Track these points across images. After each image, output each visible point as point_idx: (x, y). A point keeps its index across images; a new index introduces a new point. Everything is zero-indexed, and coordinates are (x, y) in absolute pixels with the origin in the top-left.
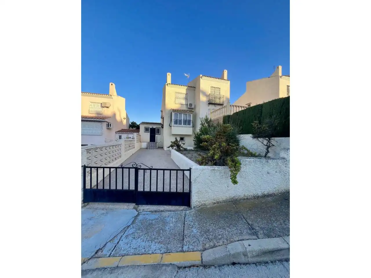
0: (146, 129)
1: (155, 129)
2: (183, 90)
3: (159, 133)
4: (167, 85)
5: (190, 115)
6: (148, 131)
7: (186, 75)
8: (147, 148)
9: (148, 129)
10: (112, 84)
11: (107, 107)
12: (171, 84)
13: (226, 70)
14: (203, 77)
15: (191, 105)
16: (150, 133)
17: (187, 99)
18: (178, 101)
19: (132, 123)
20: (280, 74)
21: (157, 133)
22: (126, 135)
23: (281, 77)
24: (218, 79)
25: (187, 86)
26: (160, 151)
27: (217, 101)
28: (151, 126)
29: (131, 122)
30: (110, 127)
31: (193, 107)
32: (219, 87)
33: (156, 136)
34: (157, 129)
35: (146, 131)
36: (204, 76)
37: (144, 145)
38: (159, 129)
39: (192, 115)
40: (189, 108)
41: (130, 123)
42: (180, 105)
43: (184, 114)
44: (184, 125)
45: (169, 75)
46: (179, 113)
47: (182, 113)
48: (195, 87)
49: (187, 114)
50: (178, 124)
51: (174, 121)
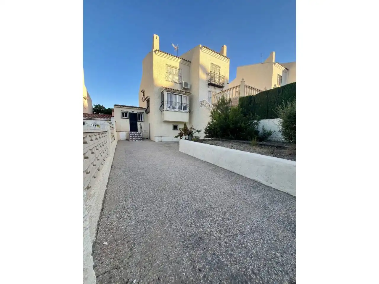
0: (123, 114)
1: (136, 114)
2: (176, 62)
3: (141, 120)
4: (155, 51)
5: (186, 97)
6: (126, 116)
7: (174, 46)
8: (127, 140)
9: (126, 114)
12: (160, 51)
13: (225, 46)
14: (203, 48)
15: (186, 84)
16: (129, 119)
17: (181, 76)
18: (170, 77)
19: (96, 106)
20: (274, 61)
21: (139, 120)
22: (93, 121)
23: (274, 64)
24: (218, 55)
25: (181, 59)
26: (146, 142)
27: (217, 83)
28: (130, 111)
29: (94, 105)
31: (189, 87)
32: (219, 65)
33: (138, 123)
34: (139, 115)
35: (123, 116)
36: (205, 47)
37: (123, 136)
38: (141, 115)
39: (188, 97)
40: (184, 89)
41: (94, 107)
42: (174, 83)
43: (179, 95)
44: (179, 110)
45: (156, 38)
46: (173, 93)
47: (177, 94)
48: (190, 62)
49: (183, 95)
50: (172, 108)
51: (167, 103)
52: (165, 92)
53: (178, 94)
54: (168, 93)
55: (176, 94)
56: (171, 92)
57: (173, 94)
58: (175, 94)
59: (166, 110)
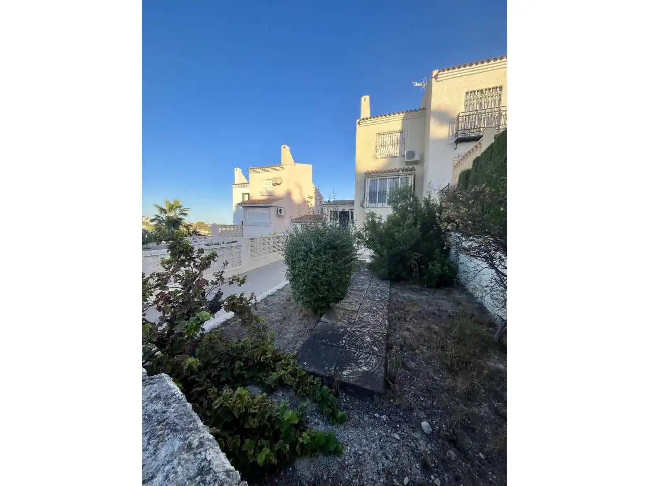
0: (334, 213)
1: (347, 212)
2: (394, 123)
4: (360, 122)
7: (417, 84)
9: (337, 214)
10: (284, 147)
11: (279, 184)
12: (370, 118)
14: (441, 73)
15: (411, 154)
16: (339, 220)
17: (404, 143)
18: (383, 152)
25: (403, 113)
28: (340, 209)
30: (279, 213)
31: (417, 158)
34: (352, 213)
35: (334, 216)
40: (407, 163)
42: (388, 159)
45: (365, 101)
47: (388, 177)
49: (400, 177)
50: (378, 202)
51: (368, 195)
52: (366, 179)
53: (390, 177)
55: (385, 177)
56: (377, 177)
57: (380, 179)
59: (367, 206)
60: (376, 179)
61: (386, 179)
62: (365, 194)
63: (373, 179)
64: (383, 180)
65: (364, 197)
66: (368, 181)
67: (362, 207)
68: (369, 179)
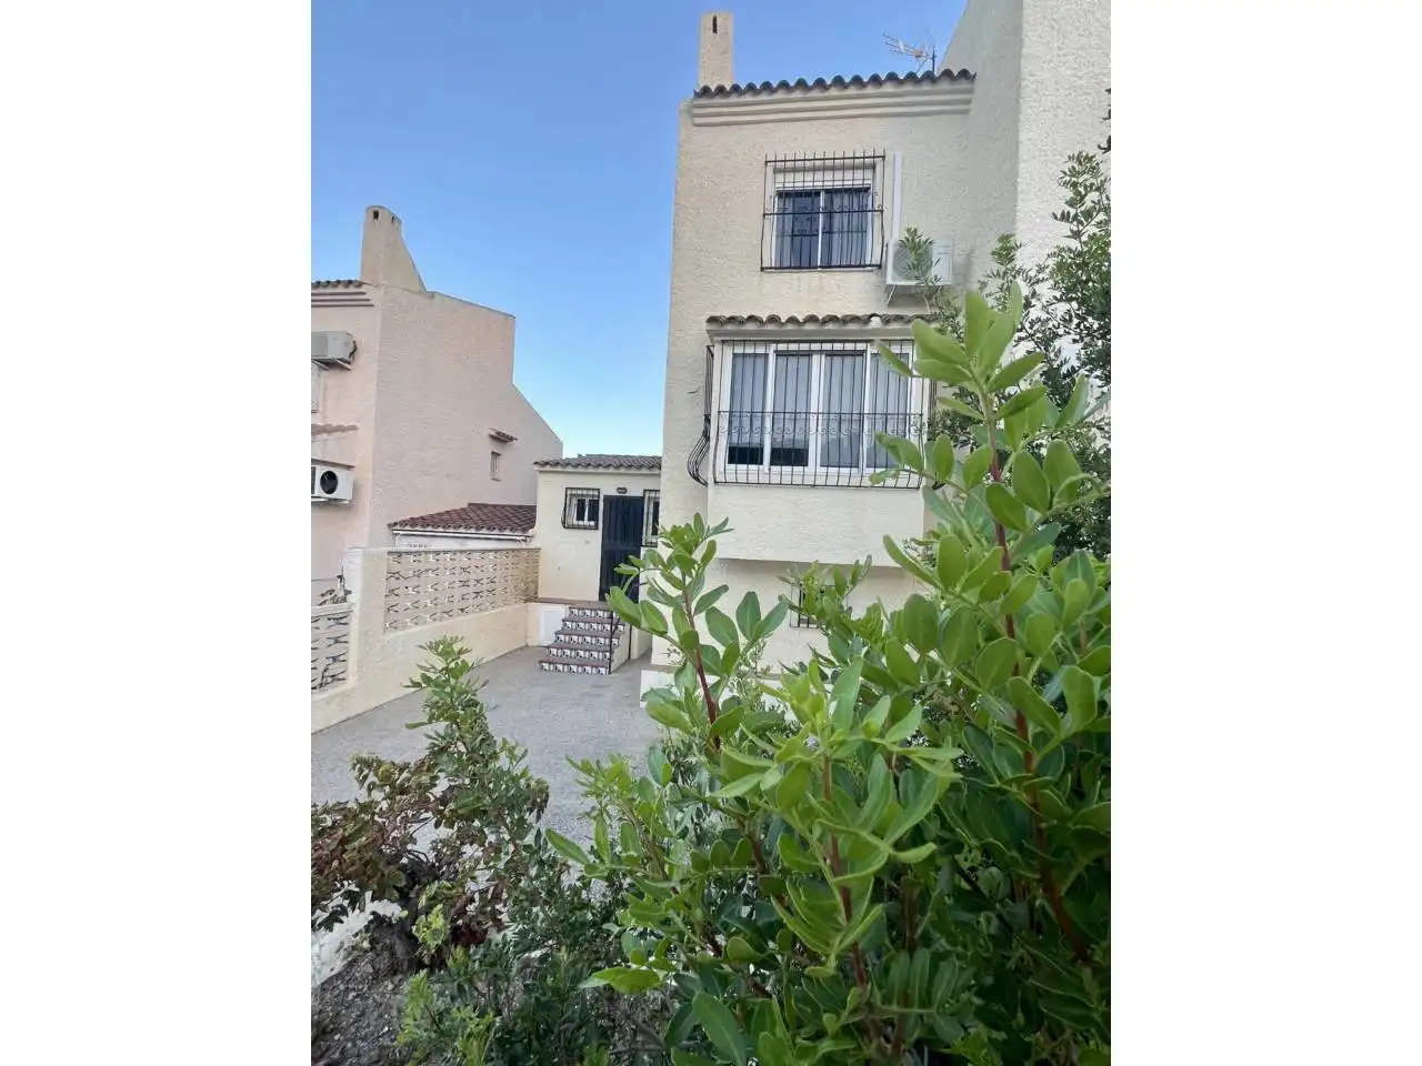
0: (580, 503)
1: (639, 503)
6: (591, 516)
9: (594, 506)
16: (601, 532)
21: (654, 535)
34: (656, 505)
35: (581, 515)
37: (554, 625)
43: (831, 354)
44: (833, 470)
45: (715, 31)
46: (782, 347)
47: (815, 347)
48: (964, 74)
49: (871, 350)
50: (772, 463)
51: (725, 425)
52: (717, 350)
53: (827, 346)
54: (739, 350)
55: (804, 347)
56: (767, 342)
57: (779, 354)
58: (798, 354)
59: (720, 478)
60: (761, 350)
61: (809, 354)
62: (708, 420)
63: (750, 350)
64: (793, 361)
65: (707, 438)
66: (724, 358)
67: (696, 478)
68: (729, 352)
